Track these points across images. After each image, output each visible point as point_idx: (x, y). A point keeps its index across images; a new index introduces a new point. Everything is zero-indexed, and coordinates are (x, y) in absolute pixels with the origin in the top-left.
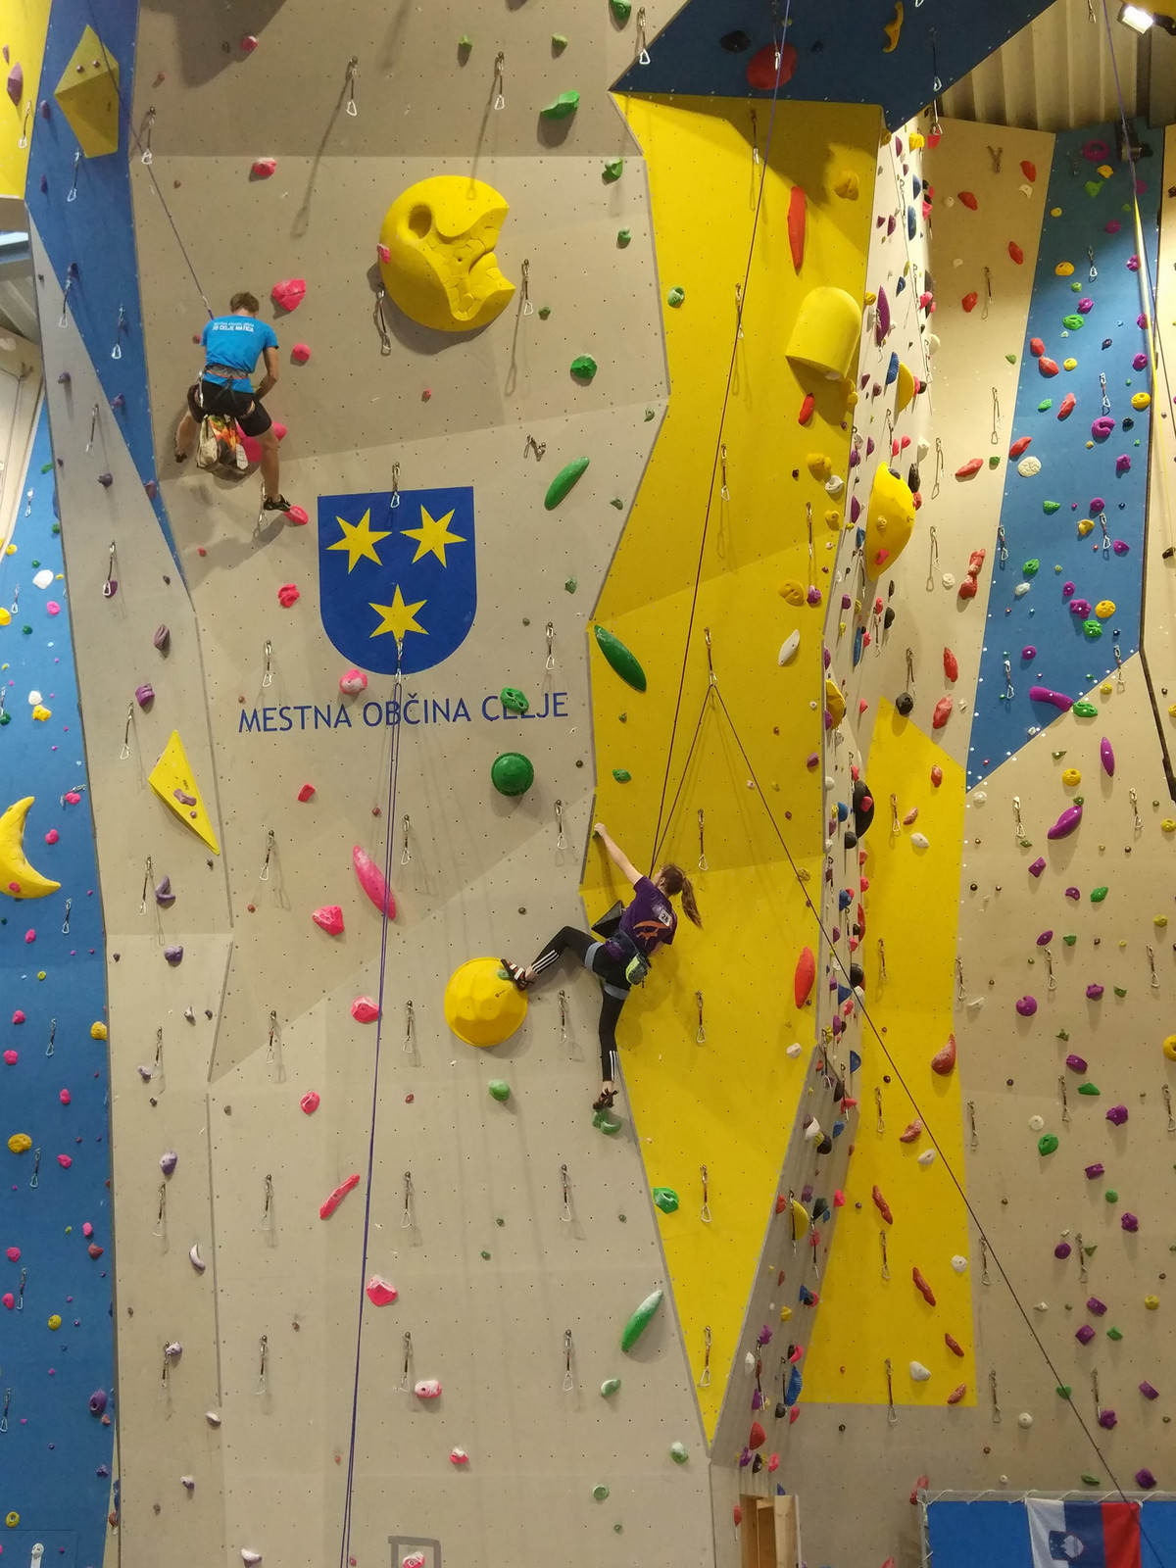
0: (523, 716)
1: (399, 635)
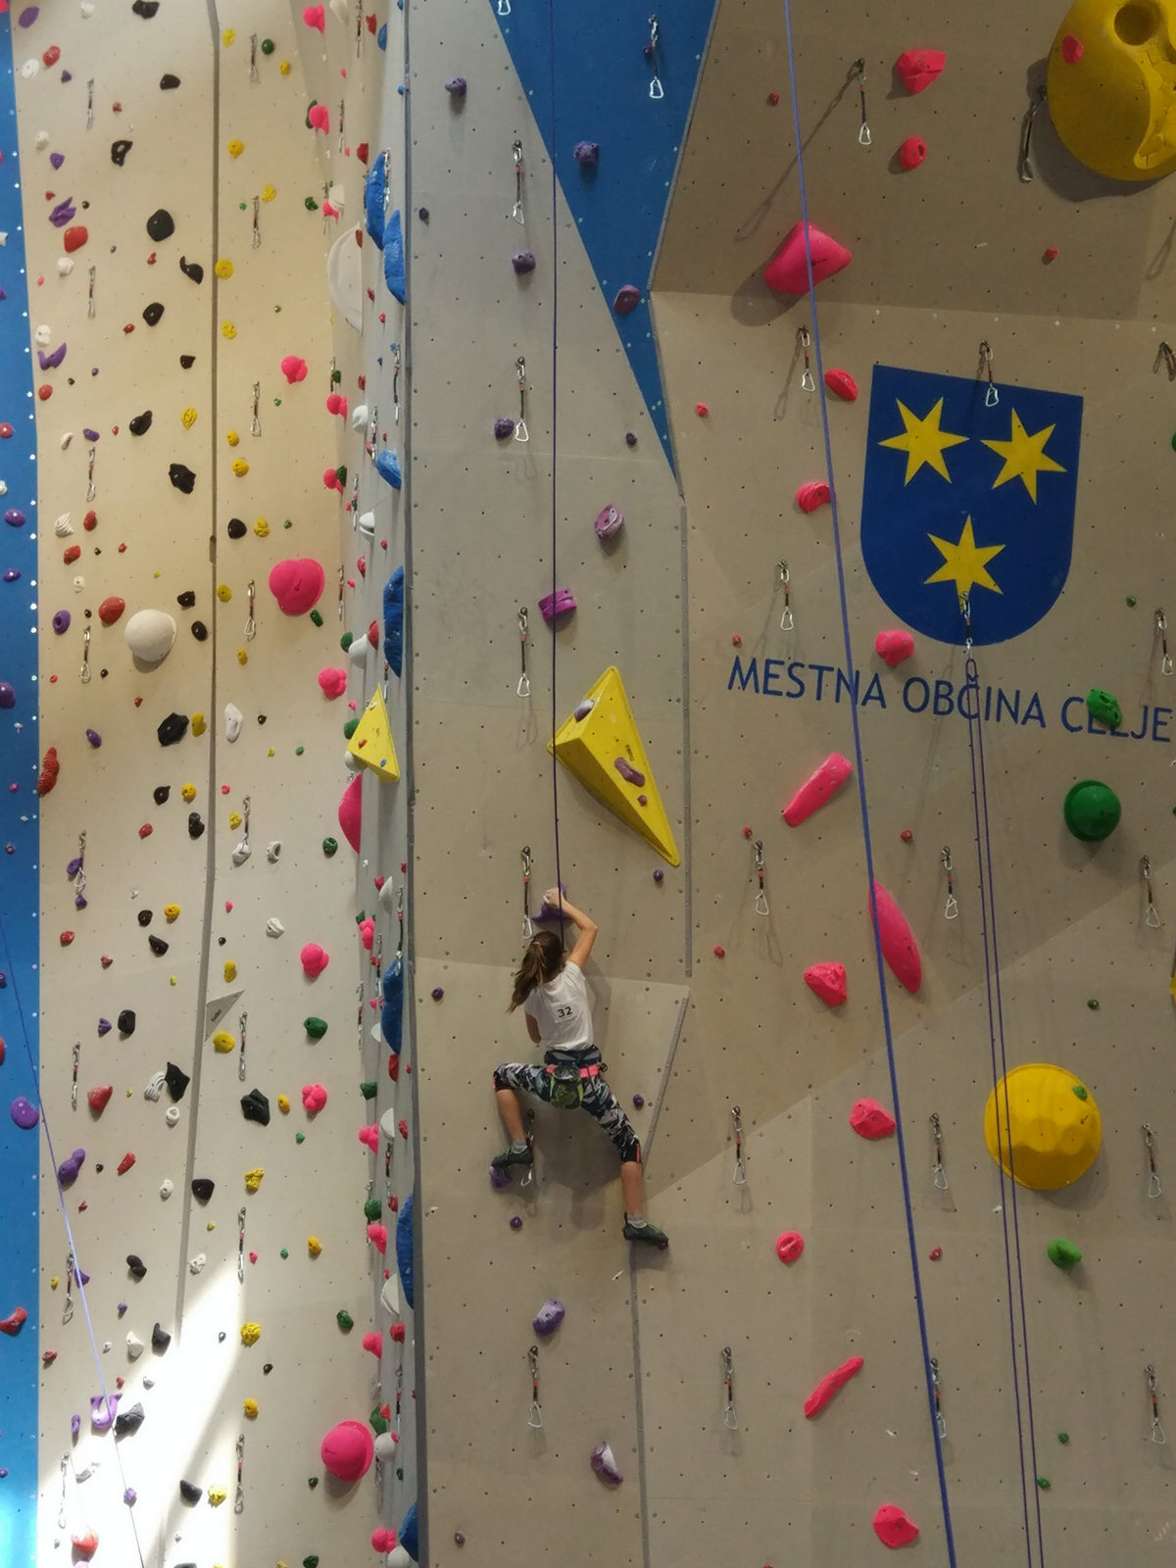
0: (1114, 733)
1: (963, 588)
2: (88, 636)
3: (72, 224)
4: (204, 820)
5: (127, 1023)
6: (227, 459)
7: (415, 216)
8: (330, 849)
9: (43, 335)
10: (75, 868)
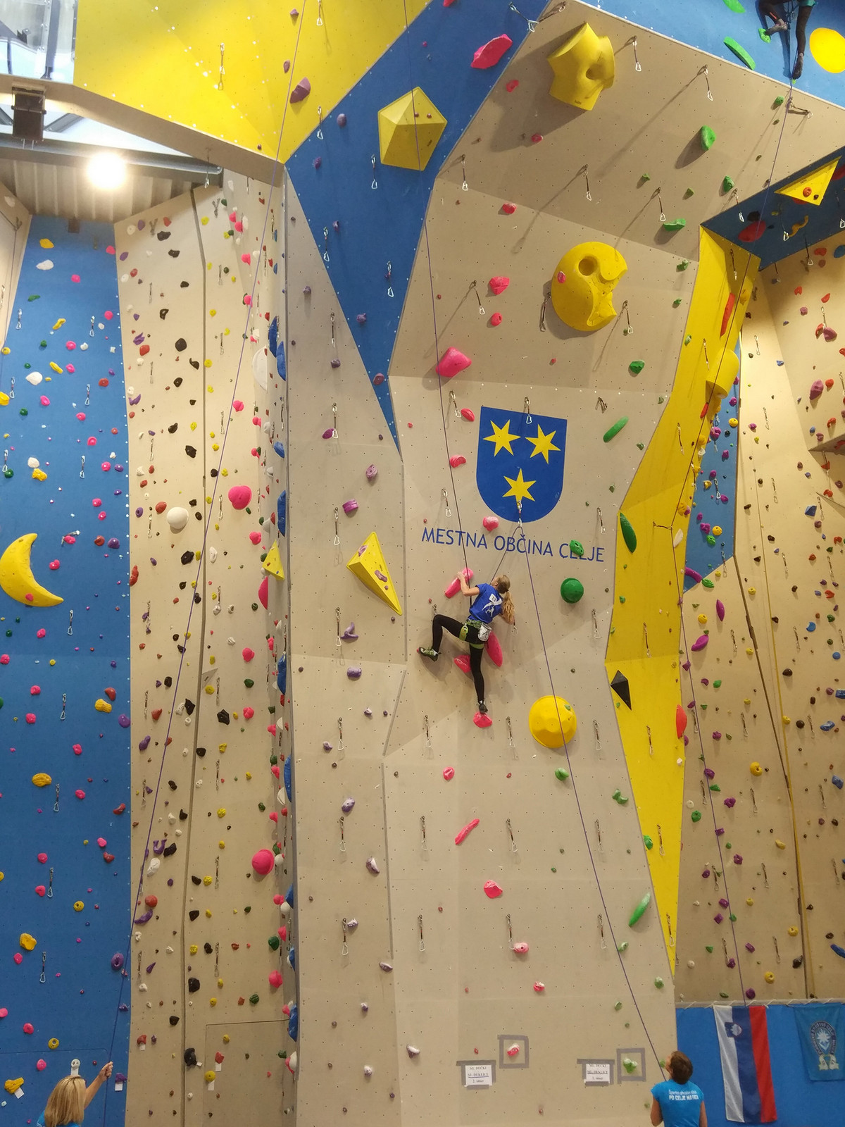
0: (581, 558)
1: (519, 498)
2: (151, 518)
3: (143, 344)
4: (201, 596)
5: (168, 682)
6: (210, 444)
7: (290, 343)
8: (255, 608)
9: (131, 391)
10: (146, 617)
